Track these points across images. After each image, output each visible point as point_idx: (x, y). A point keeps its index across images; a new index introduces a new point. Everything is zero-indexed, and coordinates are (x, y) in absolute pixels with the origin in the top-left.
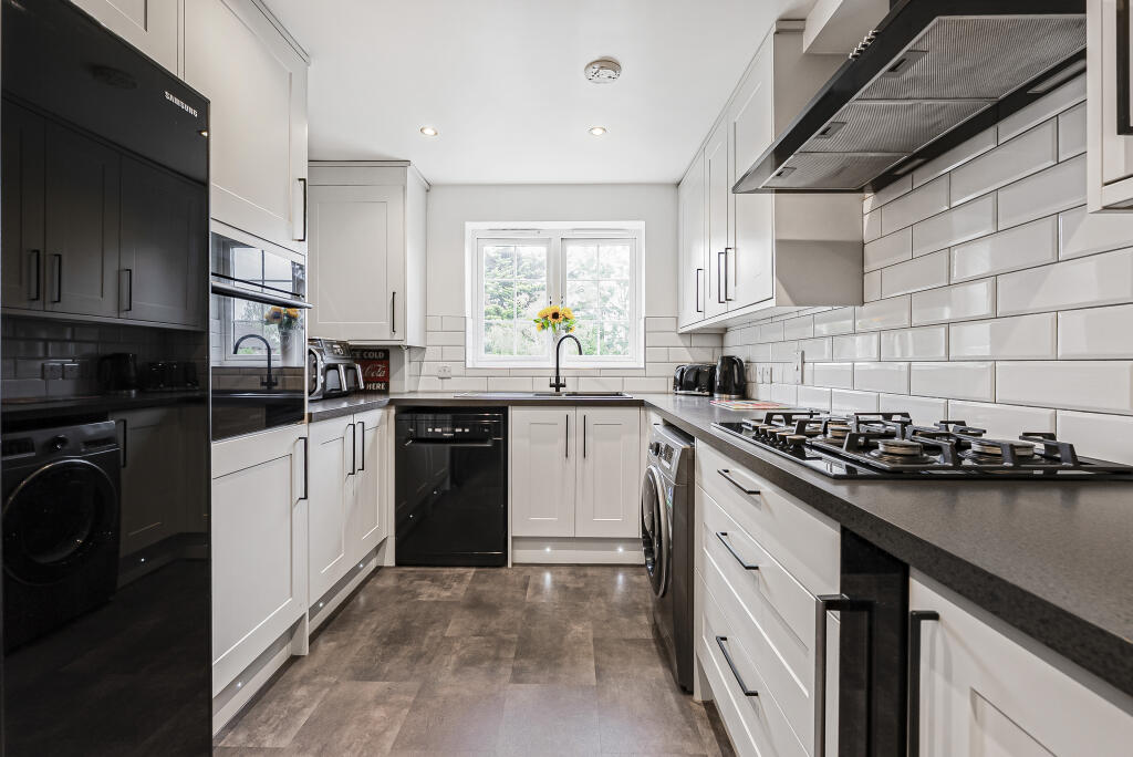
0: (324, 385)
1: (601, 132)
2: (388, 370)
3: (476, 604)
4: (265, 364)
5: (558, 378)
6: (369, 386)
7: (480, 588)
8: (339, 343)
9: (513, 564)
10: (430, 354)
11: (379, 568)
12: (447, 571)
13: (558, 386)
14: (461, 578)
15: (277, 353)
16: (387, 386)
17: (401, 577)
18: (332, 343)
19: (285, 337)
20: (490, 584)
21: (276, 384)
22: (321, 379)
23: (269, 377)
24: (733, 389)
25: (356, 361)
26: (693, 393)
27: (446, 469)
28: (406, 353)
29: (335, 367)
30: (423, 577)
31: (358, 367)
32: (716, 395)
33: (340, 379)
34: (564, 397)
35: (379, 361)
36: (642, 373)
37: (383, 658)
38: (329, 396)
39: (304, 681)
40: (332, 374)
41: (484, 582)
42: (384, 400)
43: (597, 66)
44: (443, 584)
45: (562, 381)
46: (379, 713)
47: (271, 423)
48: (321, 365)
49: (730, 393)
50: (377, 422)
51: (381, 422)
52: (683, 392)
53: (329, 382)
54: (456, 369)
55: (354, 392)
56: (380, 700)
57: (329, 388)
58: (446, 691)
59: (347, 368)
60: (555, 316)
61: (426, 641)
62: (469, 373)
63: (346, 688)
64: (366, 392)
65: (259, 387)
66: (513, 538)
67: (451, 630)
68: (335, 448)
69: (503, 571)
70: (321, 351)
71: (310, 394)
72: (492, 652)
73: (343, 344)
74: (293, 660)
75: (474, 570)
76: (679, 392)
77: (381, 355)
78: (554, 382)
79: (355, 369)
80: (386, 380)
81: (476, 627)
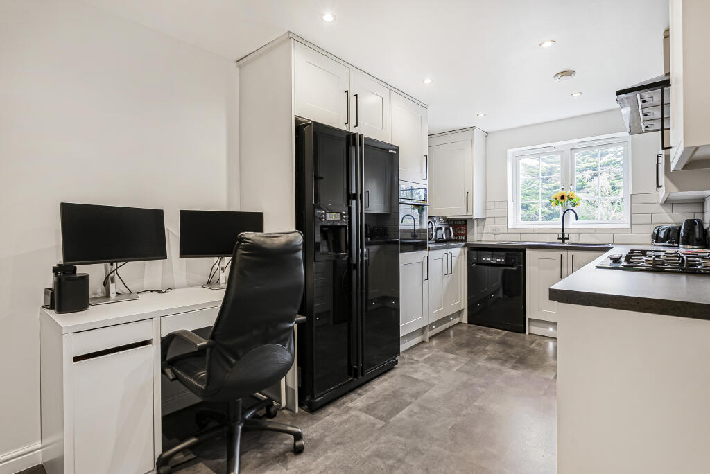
0: (436, 236)
1: (579, 94)
2: (466, 230)
3: (502, 343)
4: (413, 227)
5: (563, 234)
6: (458, 238)
7: (507, 338)
8: (443, 217)
9: (530, 334)
10: (487, 222)
11: (460, 323)
12: (493, 330)
13: (563, 239)
14: (499, 333)
15: (417, 222)
16: (466, 238)
17: (469, 327)
18: (439, 218)
19: (421, 216)
20: (514, 338)
21: (417, 236)
22: (434, 234)
23: (415, 233)
24: (695, 242)
25: (451, 225)
26: (665, 244)
27: (499, 282)
28: (475, 221)
29: (440, 228)
30: (480, 330)
31: (451, 228)
32: (681, 246)
33: (442, 234)
34: (565, 245)
35: (462, 225)
36: (629, 231)
37: (457, 350)
38: (438, 241)
39: (426, 348)
40: (439, 231)
41: (511, 337)
42: (463, 244)
43: (559, 76)
44: (489, 333)
45: (566, 236)
46: (452, 362)
47: (415, 250)
48: (434, 228)
49: (693, 245)
50: (458, 253)
51: (460, 254)
52: (659, 244)
53: (438, 235)
54: (502, 229)
55: (449, 240)
56: (453, 359)
57: (438, 238)
58: (480, 363)
59: (446, 229)
60: (563, 197)
61: (476, 349)
62: (509, 231)
63: (441, 353)
64: (455, 241)
65: (410, 237)
66: (529, 319)
67: (488, 348)
68: (439, 262)
69: (523, 335)
70: (434, 221)
71: (430, 240)
72: (505, 359)
73: (444, 218)
74: (423, 342)
75: (506, 332)
76: (655, 244)
77: (463, 222)
78: (561, 236)
79: (449, 229)
80: (465, 235)
81: (500, 350)
